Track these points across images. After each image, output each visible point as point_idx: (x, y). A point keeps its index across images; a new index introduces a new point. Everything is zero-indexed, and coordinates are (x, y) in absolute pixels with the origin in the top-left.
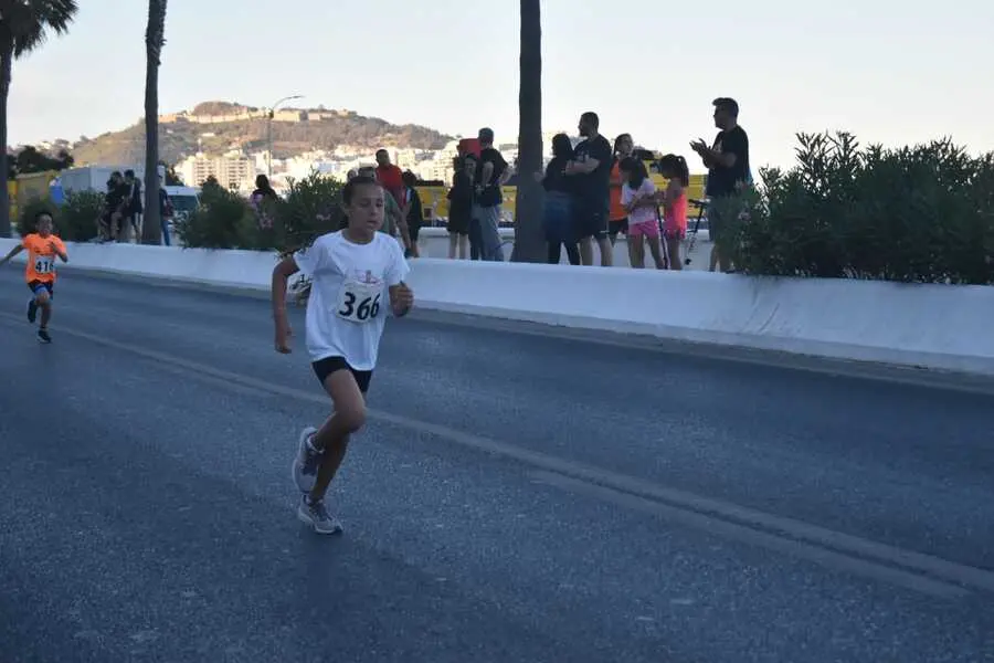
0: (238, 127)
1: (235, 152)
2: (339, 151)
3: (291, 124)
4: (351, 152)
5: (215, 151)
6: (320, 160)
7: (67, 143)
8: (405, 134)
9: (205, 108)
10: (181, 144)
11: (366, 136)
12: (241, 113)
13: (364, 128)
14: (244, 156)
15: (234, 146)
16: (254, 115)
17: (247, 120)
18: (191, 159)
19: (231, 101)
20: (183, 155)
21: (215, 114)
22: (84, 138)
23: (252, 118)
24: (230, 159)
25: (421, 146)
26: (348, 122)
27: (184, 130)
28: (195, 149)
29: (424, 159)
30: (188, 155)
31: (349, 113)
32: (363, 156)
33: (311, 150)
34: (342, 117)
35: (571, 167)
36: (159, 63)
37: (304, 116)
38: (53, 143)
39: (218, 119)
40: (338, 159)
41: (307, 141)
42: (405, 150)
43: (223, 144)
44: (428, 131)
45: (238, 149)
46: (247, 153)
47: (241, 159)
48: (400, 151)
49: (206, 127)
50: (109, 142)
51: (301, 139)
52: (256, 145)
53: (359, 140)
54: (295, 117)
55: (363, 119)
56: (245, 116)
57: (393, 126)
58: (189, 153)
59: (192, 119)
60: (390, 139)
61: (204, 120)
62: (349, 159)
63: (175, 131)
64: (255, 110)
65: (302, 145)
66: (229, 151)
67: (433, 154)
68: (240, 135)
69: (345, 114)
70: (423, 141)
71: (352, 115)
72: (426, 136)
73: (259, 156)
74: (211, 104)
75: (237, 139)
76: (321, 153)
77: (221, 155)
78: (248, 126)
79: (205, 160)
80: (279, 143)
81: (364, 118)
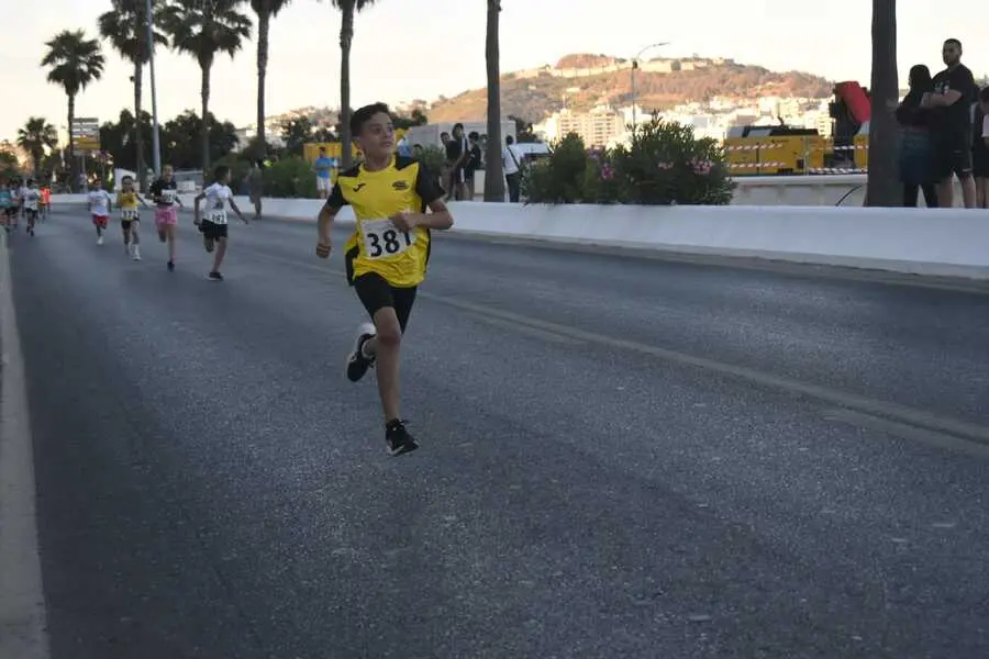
0: (605, 81)
1: (602, 108)
2: (715, 103)
3: (662, 75)
4: (728, 104)
5: (581, 107)
6: (694, 113)
7: (424, 103)
8: (787, 83)
9: (569, 62)
10: (544, 100)
11: (744, 86)
12: (608, 65)
13: (742, 76)
14: (611, 111)
15: (600, 101)
16: (622, 66)
17: (613, 72)
18: (555, 115)
19: (598, 53)
20: (546, 112)
21: (580, 66)
22: (442, 97)
23: (619, 71)
24: (596, 115)
25: (806, 95)
26: (725, 71)
27: (546, 85)
28: (560, 105)
29: (809, 109)
30: (551, 112)
31: (726, 60)
32: (741, 107)
33: (684, 103)
34: (717, 66)
35: (926, 100)
36: (500, 9)
37: (676, 66)
38: (410, 103)
39: (584, 72)
40: (714, 112)
41: (680, 92)
42: (788, 99)
43: (589, 99)
44: (814, 78)
45: (605, 104)
46: (615, 109)
47: (608, 115)
48: (782, 101)
49: (571, 81)
50: (469, 101)
51: (673, 92)
52: (624, 99)
53: (738, 90)
54: (666, 68)
55: (740, 68)
56: (612, 68)
57: (775, 74)
58: (552, 110)
59: (556, 73)
60: (771, 88)
61: (569, 73)
62: (726, 111)
63: (537, 86)
64: (623, 61)
65: (675, 97)
66: (595, 107)
67: (820, 103)
68: (607, 89)
69: (720, 62)
70: (808, 88)
71: (729, 64)
72: (811, 82)
73: (627, 111)
74: (576, 57)
75: (604, 93)
76: (695, 106)
77: (587, 111)
78: (616, 81)
79: (570, 117)
80: (648, 97)
81: (742, 66)
